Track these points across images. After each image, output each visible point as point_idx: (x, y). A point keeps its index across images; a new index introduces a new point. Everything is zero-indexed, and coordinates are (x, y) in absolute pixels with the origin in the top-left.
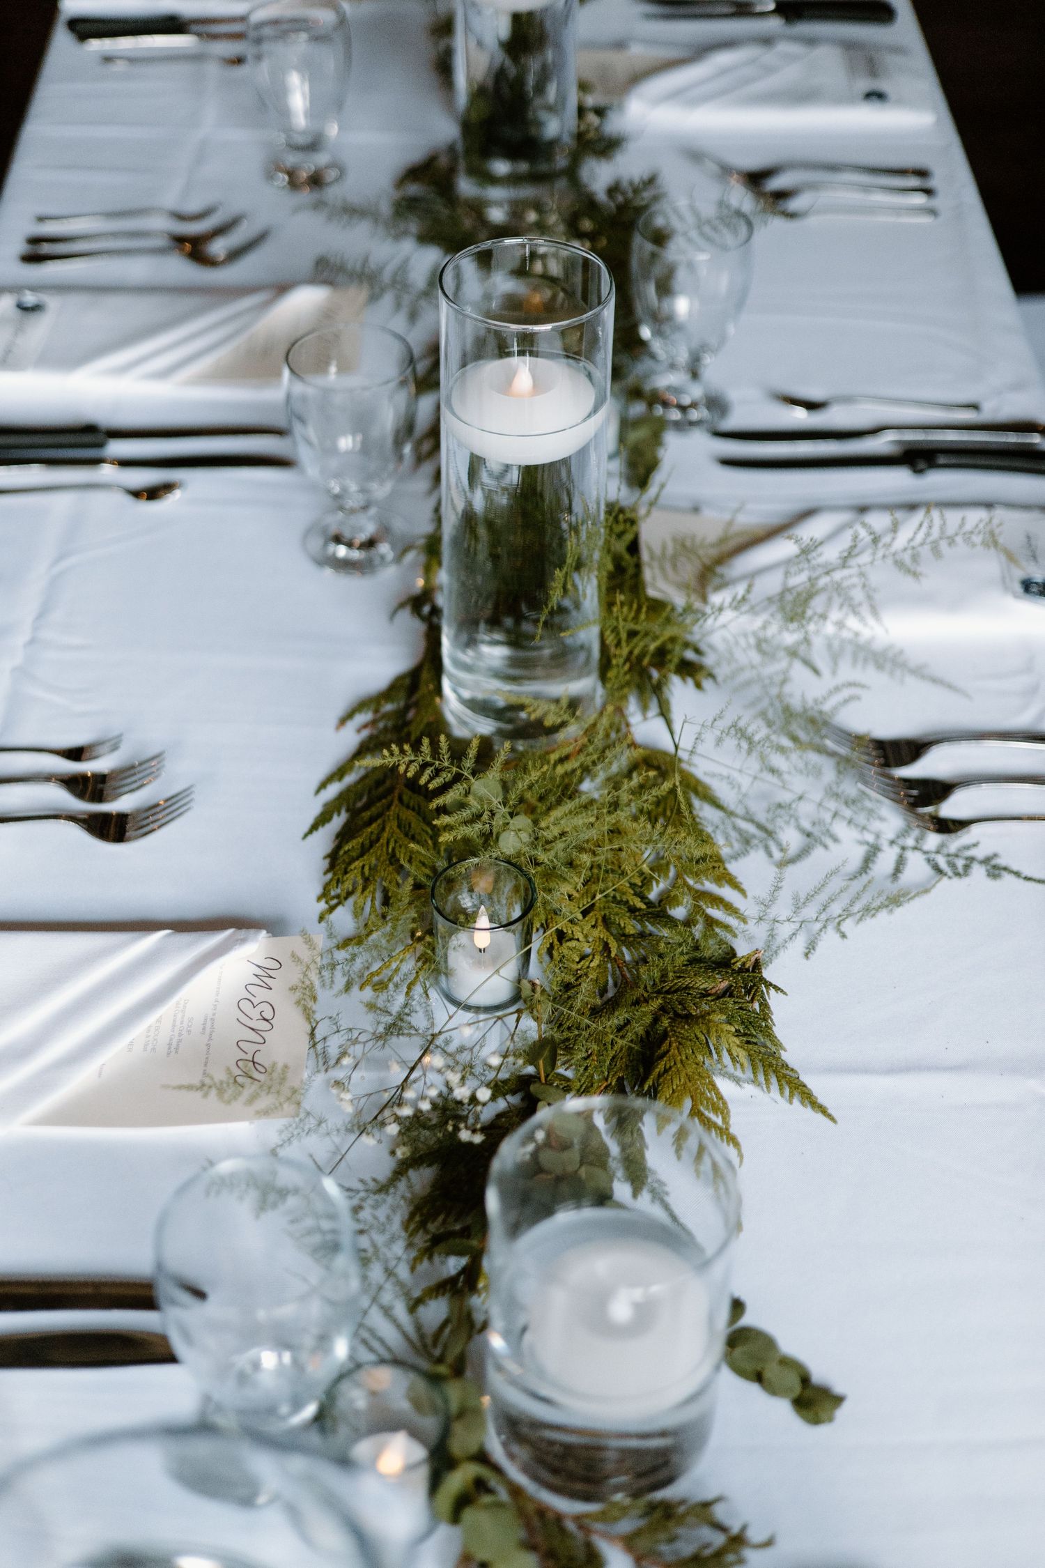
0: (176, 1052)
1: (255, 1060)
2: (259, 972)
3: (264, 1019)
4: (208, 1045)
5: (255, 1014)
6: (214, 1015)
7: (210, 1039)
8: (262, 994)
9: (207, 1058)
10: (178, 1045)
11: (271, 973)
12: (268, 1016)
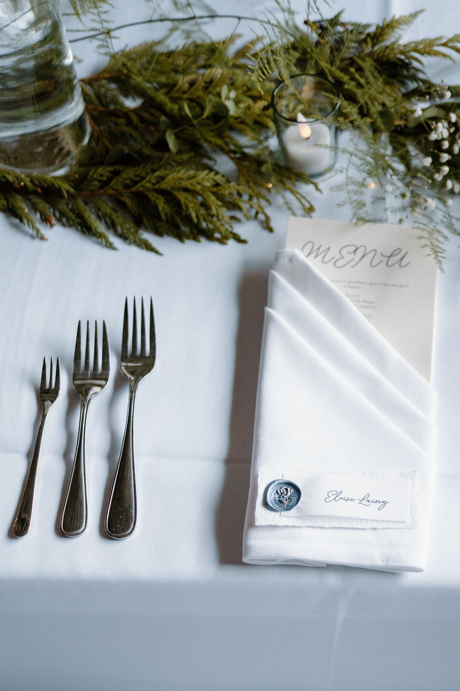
0: (374, 303)
1: (389, 255)
2: (314, 255)
3: (355, 251)
4: (370, 284)
5: (348, 257)
6: (344, 282)
7: (365, 283)
8: (334, 253)
9: (381, 284)
10: (368, 302)
11: (316, 247)
12: (353, 248)
